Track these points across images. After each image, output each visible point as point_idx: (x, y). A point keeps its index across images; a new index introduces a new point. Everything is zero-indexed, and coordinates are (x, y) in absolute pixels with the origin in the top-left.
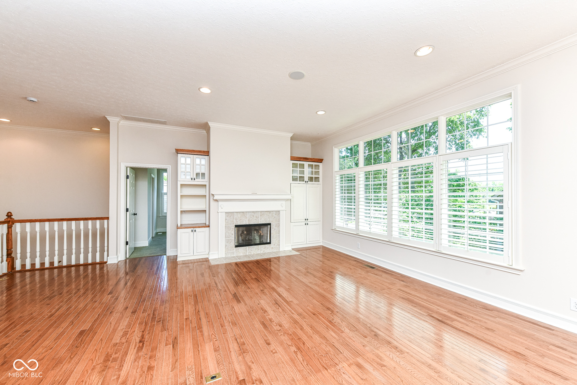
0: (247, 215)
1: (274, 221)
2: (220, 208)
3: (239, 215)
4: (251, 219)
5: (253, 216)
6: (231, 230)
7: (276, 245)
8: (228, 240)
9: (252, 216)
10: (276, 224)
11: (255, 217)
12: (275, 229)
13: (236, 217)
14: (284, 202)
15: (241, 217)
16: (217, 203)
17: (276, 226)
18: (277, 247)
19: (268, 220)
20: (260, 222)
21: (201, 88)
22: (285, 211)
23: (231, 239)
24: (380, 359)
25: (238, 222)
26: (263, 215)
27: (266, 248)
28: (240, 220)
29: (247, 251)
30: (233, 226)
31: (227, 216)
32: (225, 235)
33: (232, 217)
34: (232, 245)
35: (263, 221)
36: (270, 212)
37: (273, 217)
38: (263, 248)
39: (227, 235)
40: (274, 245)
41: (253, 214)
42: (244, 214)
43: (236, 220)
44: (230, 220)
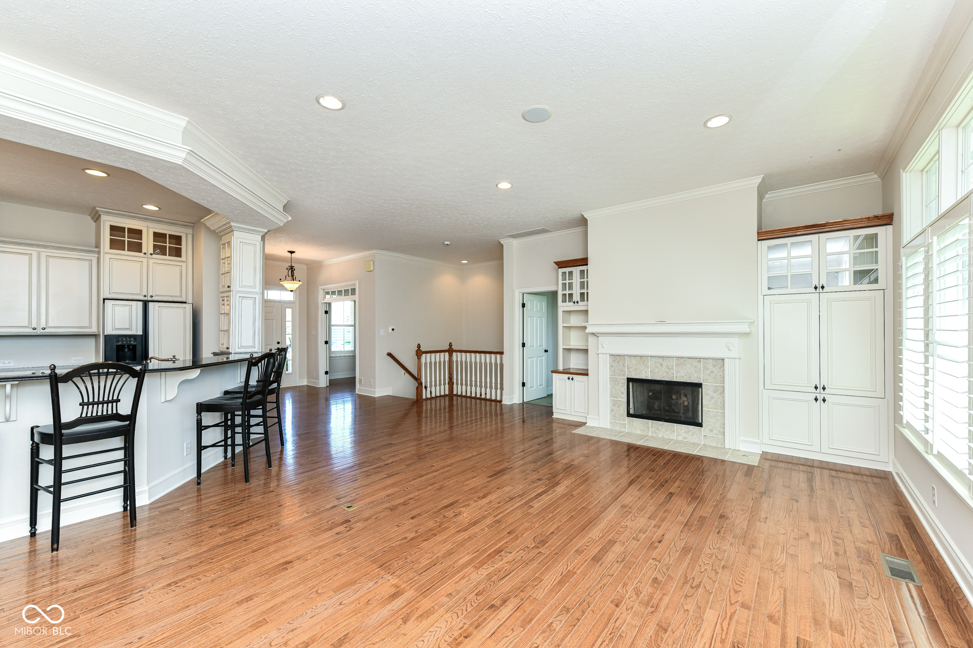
0: (648, 362)
1: (709, 380)
2: (600, 346)
3: (634, 361)
4: (657, 370)
5: (661, 365)
6: (620, 384)
7: (715, 431)
8: (616, 401)
9: (659, 365)
10: (716, 387)
11: (664, 367)
12: (712, 398)
13: (628, 363)
14: (735, 341)
15: (637, 364)
16: (596, 338)
17: (715, 392)
18: (720, 437)
19: (696, 375)
20: (676, 377)
21: (499, 183)
22: (739, 359)
23: (620, 401)
24: (420, 616)
25: (633, 373)
26: (682, 366)
27: (691, 433)
28: (636, 369)
29: (649, 428)
30: (624, 379)
31: (614, 361)
32: (611, 392)
33: (620, 363)
34: (621, 412)
35: (683, 377)
36: (699, 359)
37: (708, 372)
38: (683, 431)
39: (614, 392)
40: (711, 431)
41: (660, 360)
42: (643, 360)
43: (628, 369)
44: (618, 368)
